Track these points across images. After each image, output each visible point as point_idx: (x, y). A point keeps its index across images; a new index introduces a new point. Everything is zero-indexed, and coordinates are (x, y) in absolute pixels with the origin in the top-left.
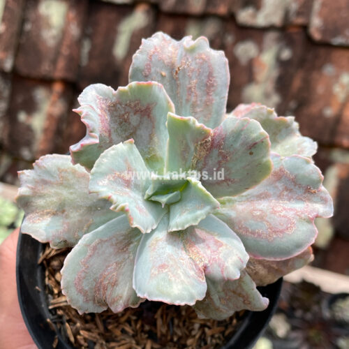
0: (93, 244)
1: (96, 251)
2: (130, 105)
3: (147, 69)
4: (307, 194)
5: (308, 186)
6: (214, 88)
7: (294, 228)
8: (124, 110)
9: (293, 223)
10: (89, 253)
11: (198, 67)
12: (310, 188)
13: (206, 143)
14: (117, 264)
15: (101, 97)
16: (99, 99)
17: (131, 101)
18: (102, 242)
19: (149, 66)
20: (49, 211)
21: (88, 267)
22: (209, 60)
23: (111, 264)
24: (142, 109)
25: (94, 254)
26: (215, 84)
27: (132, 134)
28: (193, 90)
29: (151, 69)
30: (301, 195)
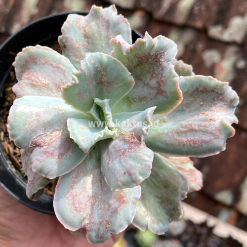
0: (61, 66)
1: (56, 69)
2: (162, 77)
3: (203, 90)
4: (105, 222)
5: (111, 223)
6: (193, 145)
7: (76, 212)
8: (159, 74)
9: (80, 212)
10: (54, 64)
11: (209, 129)
12: (109, 224)
13: (134, 138)
14: (47, 85)
15: (166, 53)
16: (164, 53)
17: (165, 77)
18: (63, 72)
19: (205, 91)
20: (87, 31)
21: (44, 64)
22: (215, 138)
23: (47, 80)
24: (161, 87)
25: (54, 67)
26: (196, 145)
27: (144, 83)
28: (190, 128)
29: (203, 92)
30: (104, 218)
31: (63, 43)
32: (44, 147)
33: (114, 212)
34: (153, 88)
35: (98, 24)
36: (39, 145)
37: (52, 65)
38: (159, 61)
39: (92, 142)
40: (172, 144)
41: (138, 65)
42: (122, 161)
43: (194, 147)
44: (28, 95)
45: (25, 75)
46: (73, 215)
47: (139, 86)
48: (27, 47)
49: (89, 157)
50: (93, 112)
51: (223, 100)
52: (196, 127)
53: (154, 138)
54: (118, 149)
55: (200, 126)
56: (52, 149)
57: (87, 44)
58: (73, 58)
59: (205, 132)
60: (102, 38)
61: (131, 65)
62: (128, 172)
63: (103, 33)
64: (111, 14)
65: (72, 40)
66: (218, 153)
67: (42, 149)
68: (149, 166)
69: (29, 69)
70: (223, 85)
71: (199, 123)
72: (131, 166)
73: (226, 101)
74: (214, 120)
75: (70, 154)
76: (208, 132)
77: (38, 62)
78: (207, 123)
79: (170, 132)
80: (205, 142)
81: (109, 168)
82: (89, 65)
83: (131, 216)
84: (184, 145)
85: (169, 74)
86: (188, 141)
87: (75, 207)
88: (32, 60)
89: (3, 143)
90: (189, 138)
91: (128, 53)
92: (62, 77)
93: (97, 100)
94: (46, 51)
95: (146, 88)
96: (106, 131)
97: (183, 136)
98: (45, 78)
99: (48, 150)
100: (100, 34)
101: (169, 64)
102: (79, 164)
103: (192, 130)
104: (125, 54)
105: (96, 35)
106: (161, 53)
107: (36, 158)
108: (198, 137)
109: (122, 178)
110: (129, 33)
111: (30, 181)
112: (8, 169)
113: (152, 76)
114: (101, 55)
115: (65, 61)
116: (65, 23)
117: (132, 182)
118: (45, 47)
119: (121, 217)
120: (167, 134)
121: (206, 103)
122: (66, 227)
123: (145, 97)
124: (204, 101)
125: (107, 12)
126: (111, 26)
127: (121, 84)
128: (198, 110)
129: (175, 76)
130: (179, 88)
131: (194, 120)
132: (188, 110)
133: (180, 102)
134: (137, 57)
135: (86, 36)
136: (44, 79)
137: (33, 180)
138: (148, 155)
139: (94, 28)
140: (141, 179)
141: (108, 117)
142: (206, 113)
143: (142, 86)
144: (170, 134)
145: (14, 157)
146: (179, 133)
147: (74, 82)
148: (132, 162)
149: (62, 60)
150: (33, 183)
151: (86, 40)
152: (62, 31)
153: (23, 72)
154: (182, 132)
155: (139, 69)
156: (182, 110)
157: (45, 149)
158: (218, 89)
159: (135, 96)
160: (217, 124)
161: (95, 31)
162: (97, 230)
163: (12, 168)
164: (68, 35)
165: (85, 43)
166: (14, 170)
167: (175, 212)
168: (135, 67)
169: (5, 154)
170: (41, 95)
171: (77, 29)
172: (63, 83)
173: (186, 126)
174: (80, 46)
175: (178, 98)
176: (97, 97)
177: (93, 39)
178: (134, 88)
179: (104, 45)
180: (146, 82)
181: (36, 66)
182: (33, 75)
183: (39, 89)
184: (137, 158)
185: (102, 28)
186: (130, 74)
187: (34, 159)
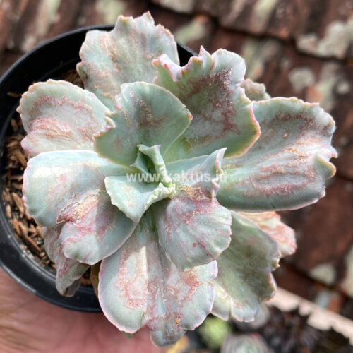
0: (86, 105)
1: (79, 110)
2: (229, 106)
3: (285, 116)
4: (173, 315)
5: (182, 315)
6: (280, 194)
7: (131, 307)
8: (224, 102)
9: (138, 305)
10: (76, 104)
11: (300, 170)
13: (201, 195)
14: (69, 133)
15: (230, 73)
16: (227, 72)
17: (232, 105)
18: (90, 113)
19: (288, 117)
20: (115, 53)
21: (61, 105)
22: (311, 181)
23: (68, 127)
24: (229, 120)
25: (76, 108)
26: (285, 194)
27: (204, 116)
28: (273, 171)
29: (286, 120)
30: (172, 310)
31: (84, 73)
32: (77, 222)
33: (185, 299)
34: (217, 122)
35: (129, 41)
36: (70, 220)
37: (73, 105)
38: (223, 84)
39: (143, 207)
40: (252, 196)
41: (193, 93)
42: (189, 228)
43: (282, 197)
44: (45, 151)
45: (37, 124)
46: (128, 310)
47: (198, 121)
48: (35, 84)
50: (138, 164)
51: (314, 128)
52: (282, 169)
53: (225, 190)
54: (180, 213)
55: (287, 166)
56: (89, 222)
57: (117, 71)
58: (100, 91)
59: (295, 174)
60: (138, 59)
61: (184, 93)
62: (199, 243)
63: (138, 52)
64: (146, 25)
65: (96, 66)
66: (316, 201)
67: (74, 224)
68: (228, 232)
69: (41, 114)
70: (312, 107)
71: (285, 163)
72: (203, 234)
73: (318, 128)
74: (306, 157)
75: (113, 226)
76: (299, 175)
77: (53, 103)
78: (295, 162)
79: (247, 180)
80: (296, 188)
81: (170, 240)
82: (127, 100)
83: (208, 302)
84: (268, 196)
85: (238, 101)
86: (273, 189)
87: (131, 300)
88: (44, 102)
89: (11, 221)
90: (274, 186)
91: (179, 78)
92: (89, 120)
93: (143, 148)
94: (61, 86)
95: (207, 123)
96: (161, 189)
97: (265, 184)
98: (65, 124)
99: (82, 225)
100: (134, 55)
101: (236, 87)
102: (127, 239)
103: (277, 174)
104: (175, 80)
105: (129, 56)
106: (224, 74)
107: (68, 238)
108: (286, 182)
109: (191, 252)
110: (173, 49)
111: (61, 270)
112: (23, 256)
113: (214, 105)
114: (142, 85)
115: (90, 98)
116: (84, 45)
117: (206, 256)
118: (60, 81)
119: (195, 306)
120: (243, 183)
121: (291, 134)
122: (121, 329)
123: (208, 136)
124: (288, 132)
125: (140, 23)
126: (148, 42)
127: (174, 122)
128: (281, 145)
129: (247, 103)
130: (254, 119)
131: (277, 160)
132: (267, 147)
133: (257, 138)
134: (191, 82)
135: (115, 60)
136: (64, 127)
137: (65, 269)
138: (223, 216)
139: (125, 46)
140: (219, 250)
141: (161, 169)
142: (293, 149)
143: (201, 121)
144: (247, 182)
145: (30, 239)
146: (259, 179)
147: (109, 127)
148: (202, 229)
149: (86, 97)
150: (64, 272)
151: (116, 64)
152: (81, 57)
153: (33, 119)
154: (263, 178)
155: (195, 99)
156: (260, 148)
157: (78, 224)
158: (306, 113)
159: (193, 135)
160: (309, 161)
161: (127, 51)
162: (164, 327)
163: (29, 254)
164: (90, 61)
165: (115, 69)
166: (31, 256)
167: (266, 287)
168: (190, 96)
169: (17, 236)
170: (63, 149)
171: (101, 51)
172: (91, 128)
173: (268, 169)
174: (108, 74)
175: (255, 133)
176: (142, 143)
177: (125, 63)
178: (190, 125)
179: (141, 69)
180: (207, 115)
181: (51, 109)
182: (48, 122)
183: (59, 141)
184: (209, 222)
185: (135, 46)
186: (185, 106)
187: (66, 240)
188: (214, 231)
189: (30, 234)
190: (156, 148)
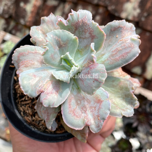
0: (37, 51)
1: (35, 54)
2: (90, 29)
3: (114, 29)
4: (96, 117)
5: (100, 115)
6: (123, 58)
7: (78, 119)
8: (88, 29)
9: (80, 117)
10: (33, 52)
11: (127, 46)
12: (99, 117)
13: (90, 63)
14: (34, 63)
15: (86, 17)
16: (85, 17)
17: (91, 28)
18: (40, 54)
19: (115, 29)
20: (44, 31)
21: (28, 54)
22: (133, 48)
23: (33, 61)
24: (92, 35)
25: (34, 53)
26: (125, 57)
27: (83, 38)
28: (117, 50)
29: (115, 30)
30: (95, 115)
31: (34, 41)
32: (45, 91)
33: (99, 109)
34: (88, 38)
35: (47, 26)
36: (42, 92)
37: (32, 53)
38: (85, 22)
40: (113, 63)
41: (75, 30)
45: (21, 64)
47: (81, 41)
49: (72, 89)
50: (63, 63)
52: (120, 49)
54: (85, 74)
55: (121, 47)
62: (95, 80)
65: (38, 38)
66: (138, 55)
67: (44, 93)
68: (105, 71)
69: (21, 60)
73: (128, 29)
74: (127, 40)
75: (61, 90)
76: (127, 48)
77: (24, 54)
78: (124, 44)
79: (109, 58)
81: (85, 86)
85: (92, 26)
86: (120, 57)
87: (77, 116)
88: (21, 55)
95: (85, 40)
97: (115, 56)
99: (48, 92)
101: (90, 21)
103: (119, 51)
104: (66, 25)
107: (43, 98)
108: (124, 52)
109: (94, 85)
111: (46, 119)
113: (85, 32)
116: (31, 31)
117: (99, 84)
118: (25, 46)
120: (108, 60)
121: (119, 35)
122: (76, 129)
123: (87, 45)
125: (50, 17)
126: (54, 23)
128: (117, 41)
129: (96, 24)
130: (100, 29)
131: (117, 46)
132: (112, 43)
136: (31, 61)
137: (48, 117)
139: (46, 28)
140: (104, 79)
141: (72, 61)
142: (122, 40)
144: (109, 59)
145: (34, 123)
146: (112, 55)
147: (46, 49)
149: (36, 48)
150: (48, 119)
152: (31, 36)
153: (19, 64)
155: (77, 32)
156: (109, 45)
159: (81, 47)
160: (129, 41)
164: (35, 36)
167: (133, 100)
169: (28, 123)
173: (115, 51)
180: (84, 37)
181: (25, 57)
182: (25, 62)
183: (31, 67)
184: (96, 71)
185: (50, 26)
186: (74, 35)
187: (43, 99)
188: (99, 73)
189: (33, 121)
190: (68, 53)
